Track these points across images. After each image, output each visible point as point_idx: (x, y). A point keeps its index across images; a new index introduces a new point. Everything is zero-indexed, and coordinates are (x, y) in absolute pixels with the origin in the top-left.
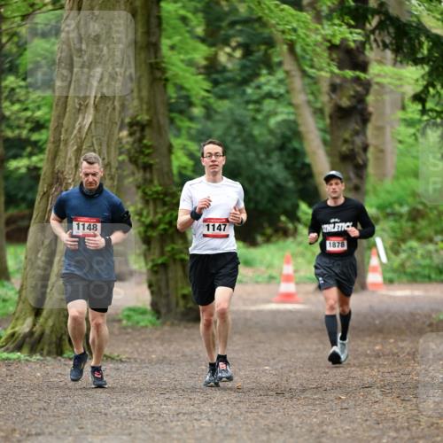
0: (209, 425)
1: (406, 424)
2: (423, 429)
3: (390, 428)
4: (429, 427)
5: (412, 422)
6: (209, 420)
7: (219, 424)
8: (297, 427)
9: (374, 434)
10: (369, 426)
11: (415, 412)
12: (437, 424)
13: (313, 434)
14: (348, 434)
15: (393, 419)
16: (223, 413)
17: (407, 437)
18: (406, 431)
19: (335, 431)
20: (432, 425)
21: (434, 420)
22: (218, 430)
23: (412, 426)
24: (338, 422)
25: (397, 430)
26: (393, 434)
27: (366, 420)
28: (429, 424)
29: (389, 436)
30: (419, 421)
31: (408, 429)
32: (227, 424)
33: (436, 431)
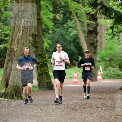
0: (54, 118)
1: (108, 118)
2: (113, 119)
3: (104, 119)
4: (114, 119)
5: (110, 117)
6: (54, 117)
7: (57, 118)
8: (78, 118)
9: (99, 120)
10: (98, 118)
11: (111, 114)
12: (117, 117)
13: (83, 120)
14: (92, 121)
15: (104, 116)
16: (58, 115)
17: (108, 121)
18: (108, 120)
19: (88, 120)
20: (115, 118)
21: (116, 117)
22: (56, 119)
23: (110, 118)
24: (89, 117)
25: (106, 119)
26: (104, 120)
27: (97, 117)
28: (114, 118)
29: (103, 121)
30: (112, 117)
31: (109, 119)
32: (59, 118)
33: (116, 120)
